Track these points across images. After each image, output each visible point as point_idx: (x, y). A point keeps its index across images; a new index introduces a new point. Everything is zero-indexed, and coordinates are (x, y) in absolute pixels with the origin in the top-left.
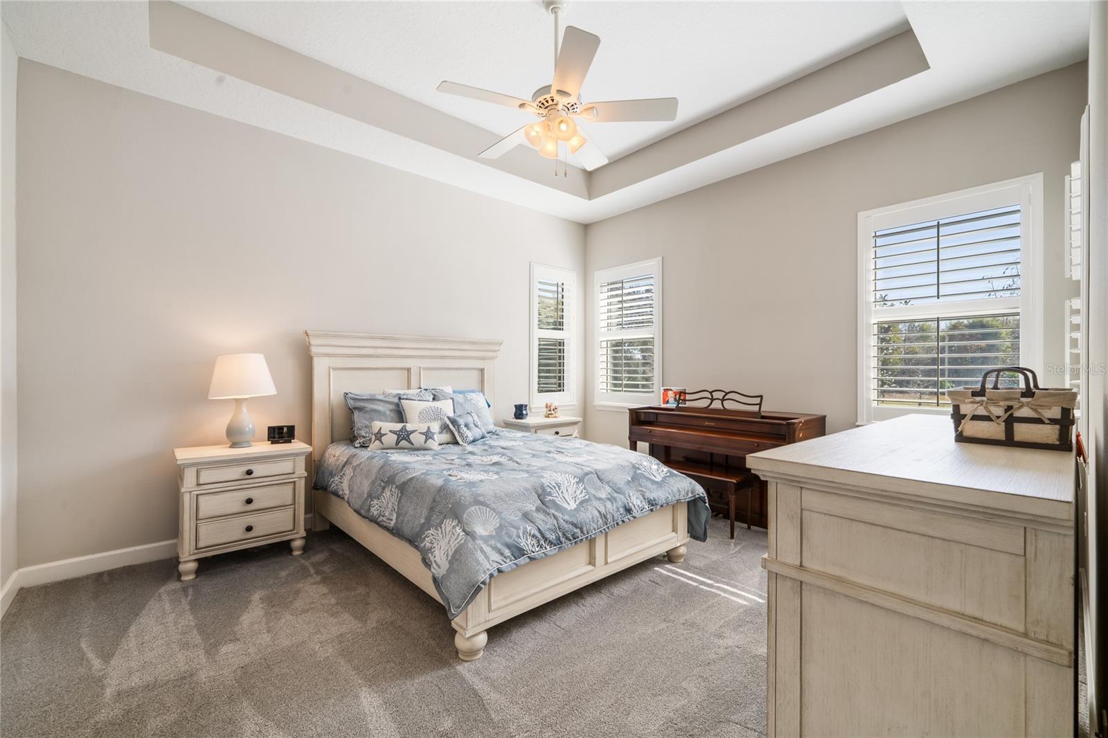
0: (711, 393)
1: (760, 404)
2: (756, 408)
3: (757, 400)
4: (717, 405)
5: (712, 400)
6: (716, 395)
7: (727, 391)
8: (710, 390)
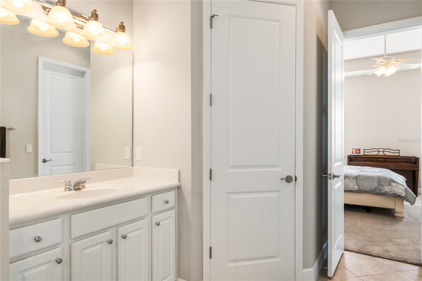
0: (378, 149)
1: (399, 153)
2: (398, 154)
3: (398, 151)
4: (381, 153)
5: (379, 152)
6: (380, 150)
7: (385, 149)
8: (377, 149)
